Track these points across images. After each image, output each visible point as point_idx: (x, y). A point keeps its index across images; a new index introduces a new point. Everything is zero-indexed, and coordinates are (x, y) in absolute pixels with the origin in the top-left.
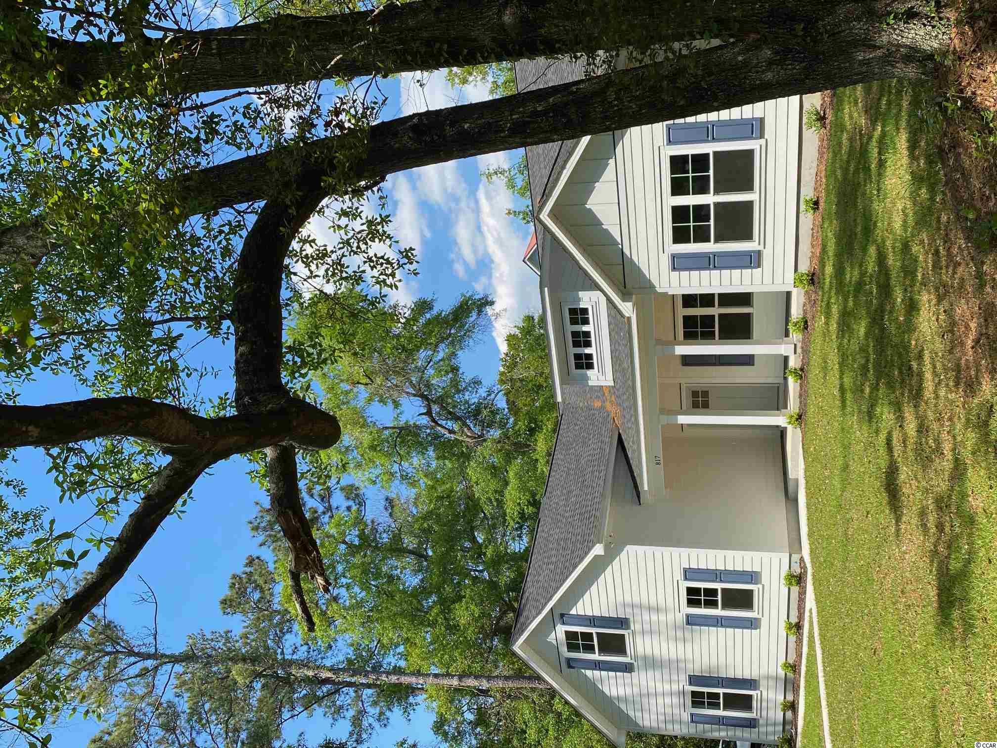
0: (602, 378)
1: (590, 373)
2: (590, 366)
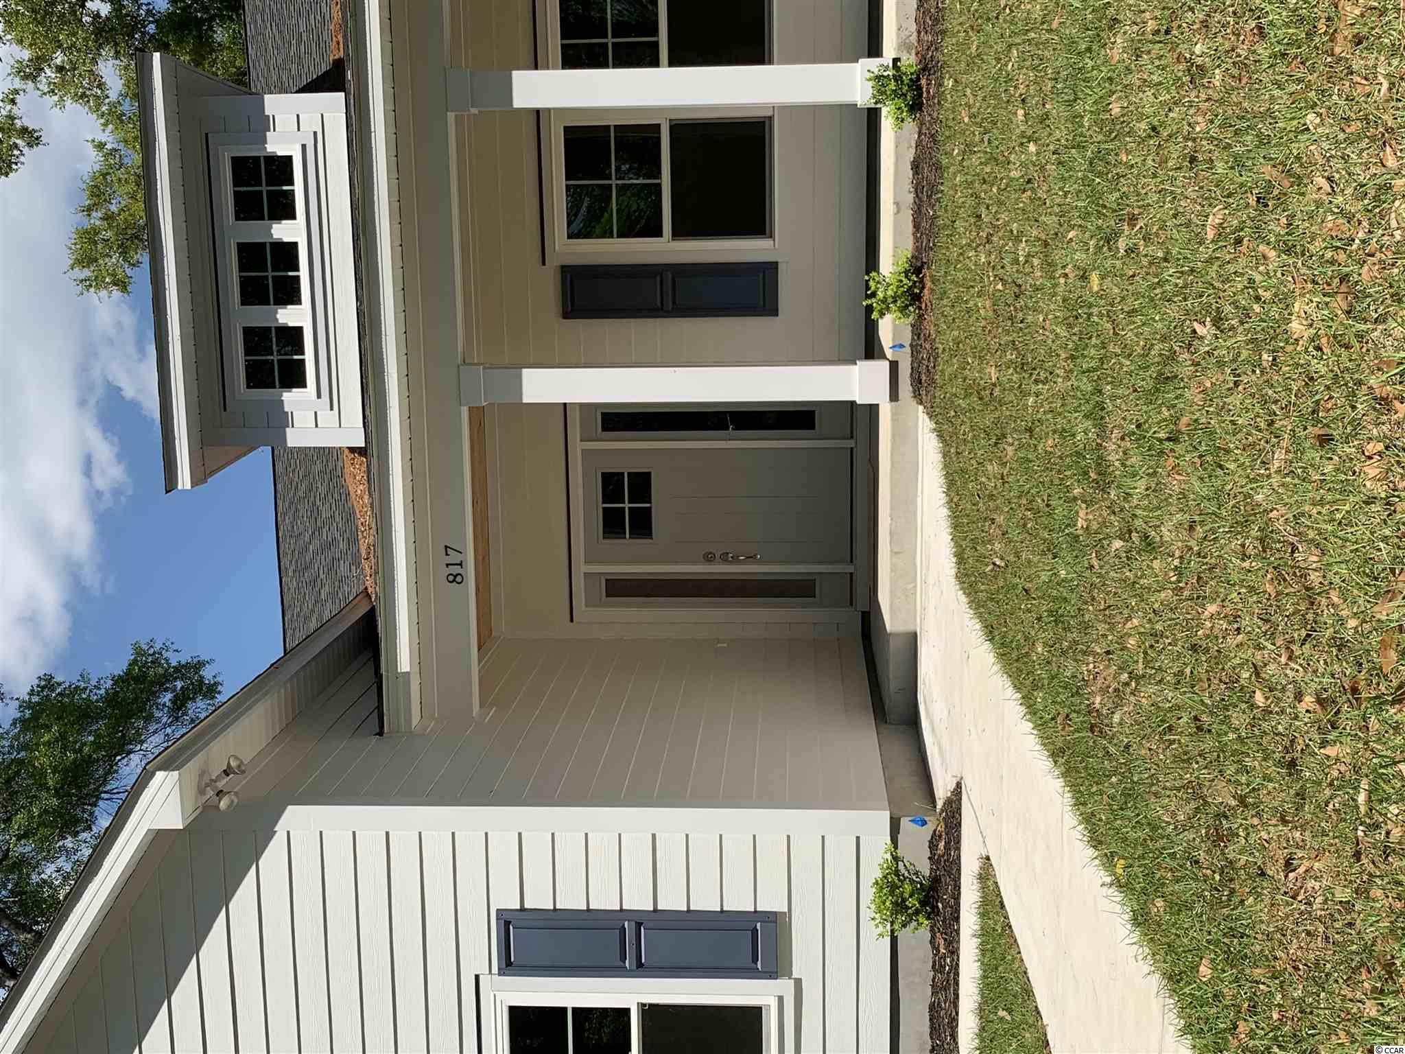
0: (328, 418)
1: (291, 398)
2: (294, 377)
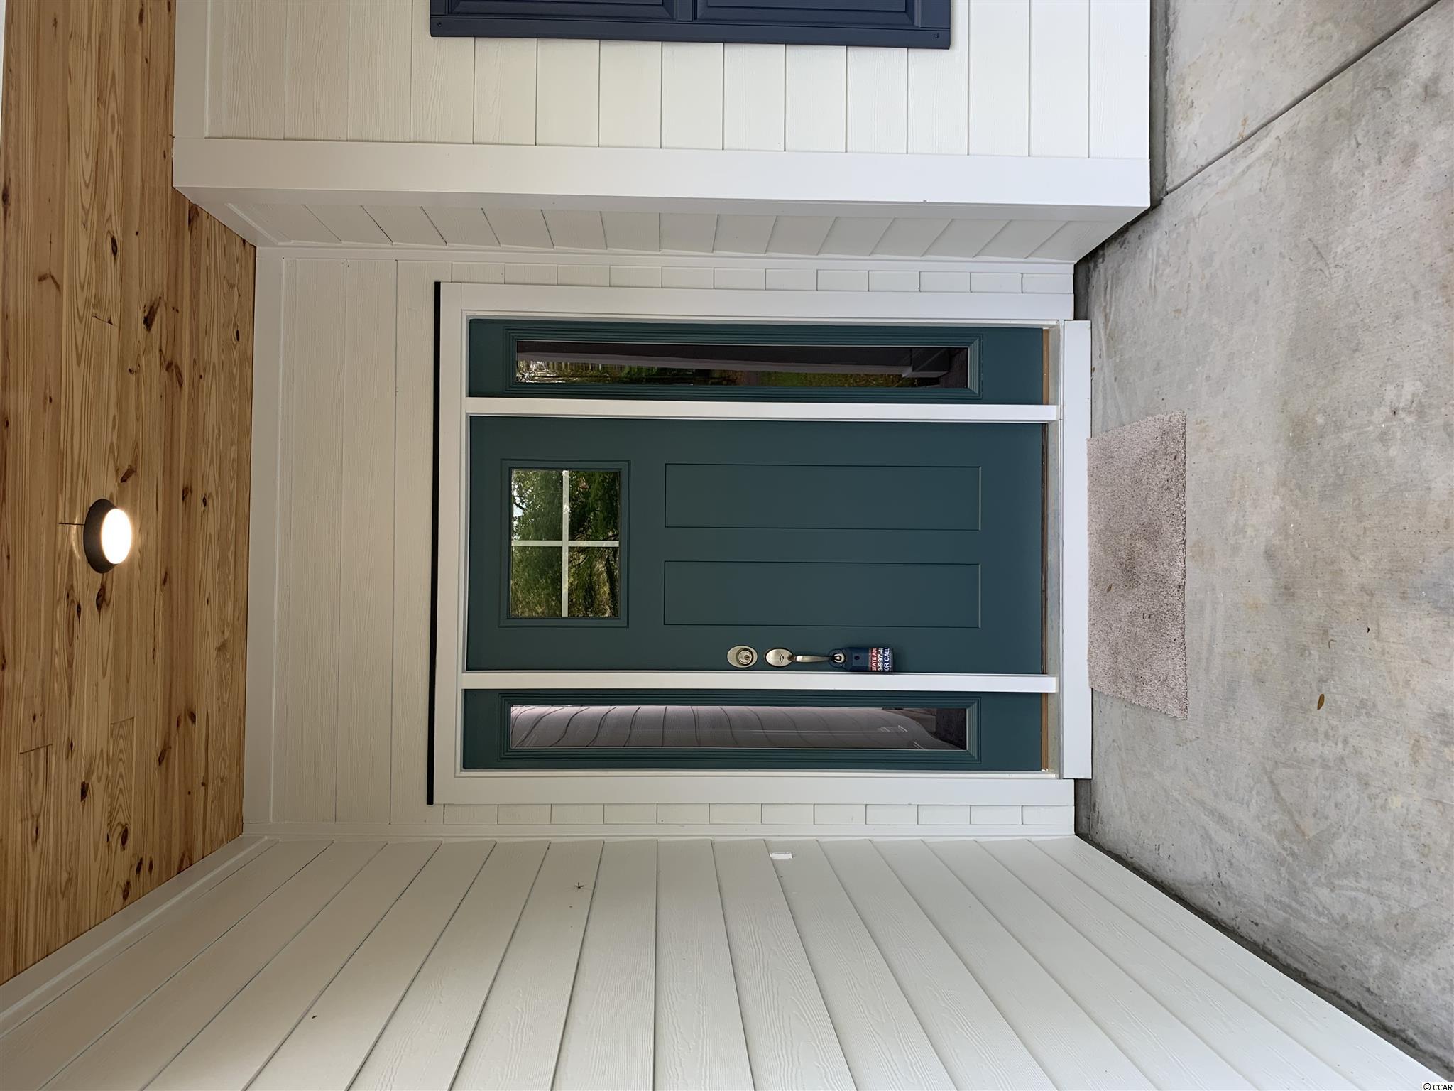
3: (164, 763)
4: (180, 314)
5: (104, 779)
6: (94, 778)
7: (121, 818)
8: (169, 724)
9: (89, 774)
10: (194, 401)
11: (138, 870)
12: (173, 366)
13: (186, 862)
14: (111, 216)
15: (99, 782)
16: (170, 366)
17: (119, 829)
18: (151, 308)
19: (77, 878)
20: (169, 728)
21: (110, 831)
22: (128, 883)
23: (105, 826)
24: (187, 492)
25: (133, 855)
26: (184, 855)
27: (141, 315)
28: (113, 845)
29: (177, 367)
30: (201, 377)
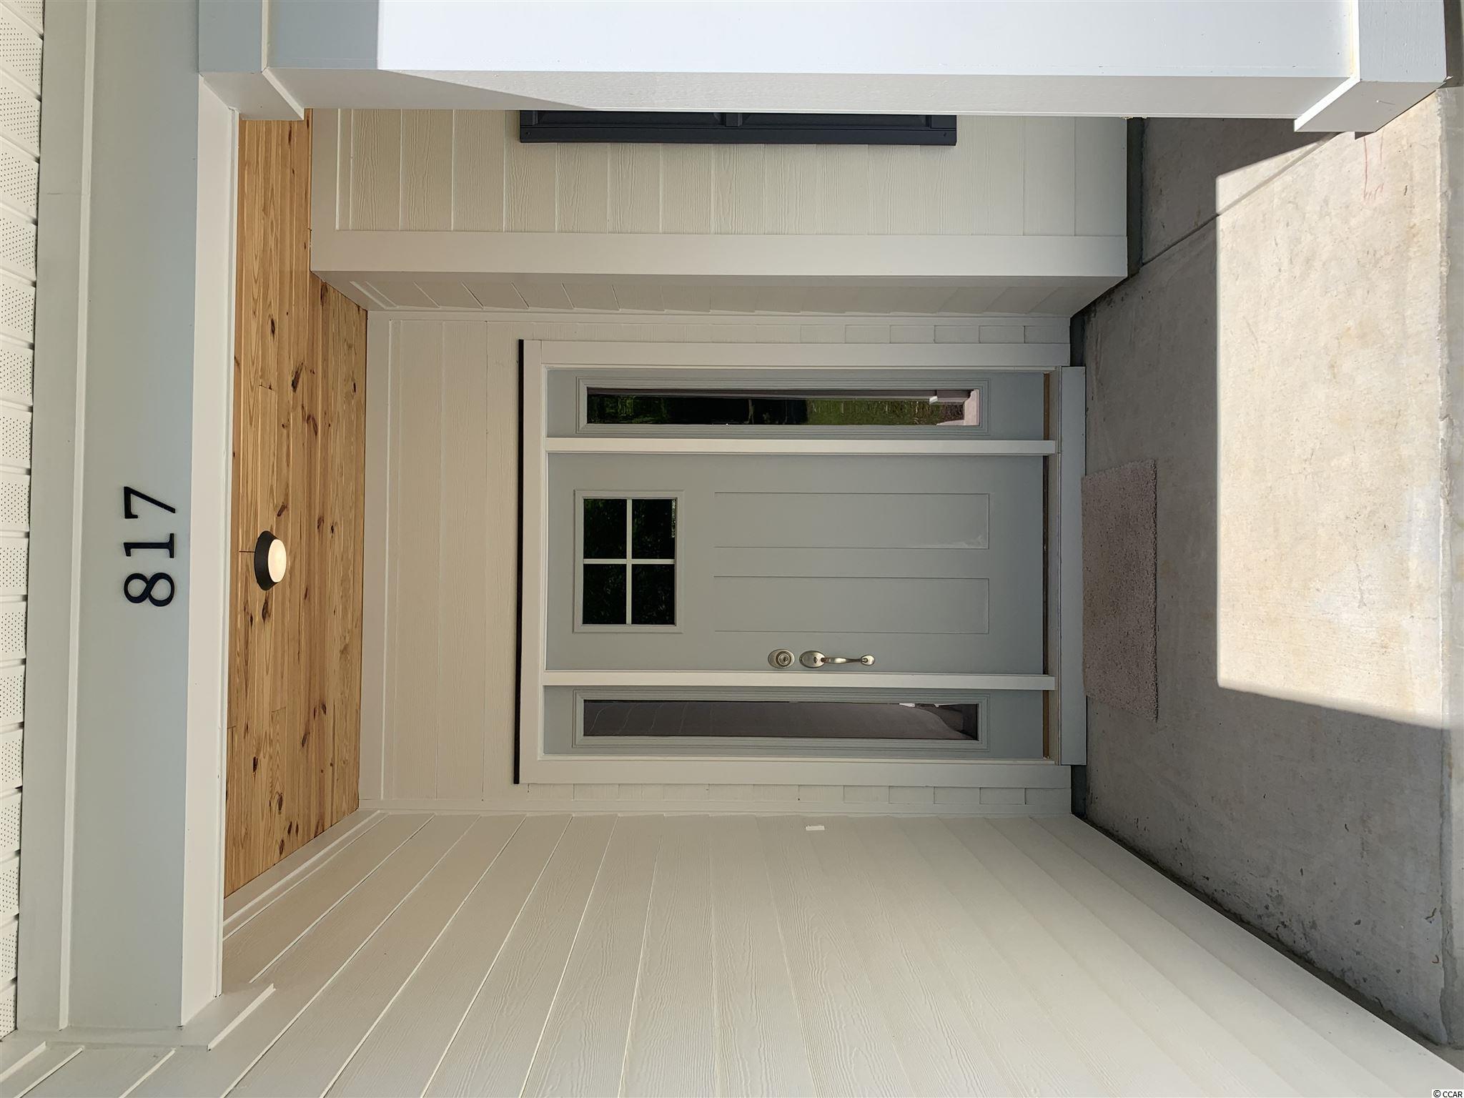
3: (306, 745)
4: (315, 376)
5: (267, 757)
6: (262, 754)
7: (278, 789)
8: (309, 713)
9: (258, 751)
10: (325, 448)
11: (289, 832)
12: (311, 419)
13: (320, 829)
14: (271, 303)
15: (264, 758)
16: (310, 419)
17: (277, 797)
18: (297, 372)
19: (251, 833)
20: (309, 717)
21: (271, 797)
22: (283, 841)
23: (268, 793)
24: (321, 520)
25: (286, 820)
26: (318, 822)
27: (290, 380)
28: (274, 809)
29: (313, 419)
30: (329, 425)
